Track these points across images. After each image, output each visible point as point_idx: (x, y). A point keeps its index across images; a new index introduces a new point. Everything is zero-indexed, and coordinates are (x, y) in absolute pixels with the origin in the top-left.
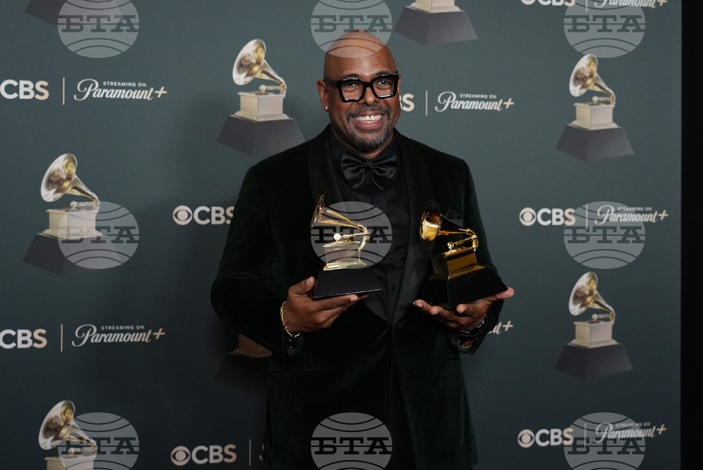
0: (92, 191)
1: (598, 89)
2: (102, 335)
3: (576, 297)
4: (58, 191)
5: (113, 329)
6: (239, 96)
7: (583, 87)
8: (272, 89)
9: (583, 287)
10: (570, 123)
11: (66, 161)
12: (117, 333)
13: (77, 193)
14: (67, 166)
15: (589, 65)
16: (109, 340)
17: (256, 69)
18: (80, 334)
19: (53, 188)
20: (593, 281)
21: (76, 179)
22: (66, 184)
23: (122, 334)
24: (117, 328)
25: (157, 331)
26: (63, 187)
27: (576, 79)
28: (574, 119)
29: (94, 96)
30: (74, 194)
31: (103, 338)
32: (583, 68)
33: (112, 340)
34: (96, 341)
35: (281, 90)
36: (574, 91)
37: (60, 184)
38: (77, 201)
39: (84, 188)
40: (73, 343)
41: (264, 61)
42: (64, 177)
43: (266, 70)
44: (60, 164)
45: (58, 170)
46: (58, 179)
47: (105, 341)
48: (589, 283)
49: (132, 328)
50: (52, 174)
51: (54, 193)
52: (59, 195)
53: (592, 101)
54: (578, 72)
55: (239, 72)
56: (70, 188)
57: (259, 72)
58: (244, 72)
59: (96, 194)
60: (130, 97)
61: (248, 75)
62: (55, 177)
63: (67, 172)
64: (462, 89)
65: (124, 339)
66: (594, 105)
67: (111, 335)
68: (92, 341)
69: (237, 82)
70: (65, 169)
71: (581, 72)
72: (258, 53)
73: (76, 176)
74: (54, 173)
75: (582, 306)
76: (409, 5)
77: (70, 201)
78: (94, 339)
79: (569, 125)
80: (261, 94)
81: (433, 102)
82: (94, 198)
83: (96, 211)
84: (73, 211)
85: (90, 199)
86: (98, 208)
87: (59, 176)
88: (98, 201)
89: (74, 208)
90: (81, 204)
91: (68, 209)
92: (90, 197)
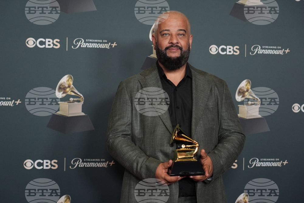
0: (80, 93)
2: (84, 163)
4: (64, 93)
5: (90, 160)
11: (68, 78)
12: (91, 162)
13: (73, 94)
14: (68, 81)
16: (88, 166)
18: (74, 162)
19: (62, 91)
21: (72, 87)
22: (68, 90)
23: (94, 163)
24: (92, 160)
25: (111, 162)
26: (66, 91)
29: (82, 46)
30: (71, 94)
31: (85, 165)
33: (89, 166)
34: (81, 166)
38: (73, 98)
39: (76, 91)
40: (70, 167)
42: (67, 86)
44: (65, 80)
45: (64, 82)
46: (64, 87)
47: (86, 166)
49: (99, 160)
50: (61, 85)
51: (62, 94)
52: (64, 95)
60: (99, 47)
62: (62, 86)
64: (262, 44)
65: (95, 166)
67: (89, 163)
68: (79, 166)
70: (67, 82)
73: (72, 86)
74: (62, 84)
76: (237, 1)
77: (70, 98)
78: (80, 165)
81: (249, 50)
82: (81, 96)
83: (82, 103)
84: (71, 103)
85: (79, 97)
86: (83, 101)
87: (64, 85)
88: (83, 98)
89: (71, 101)
90: (75, 99)
91: (69, 102)
92: (79, 96)
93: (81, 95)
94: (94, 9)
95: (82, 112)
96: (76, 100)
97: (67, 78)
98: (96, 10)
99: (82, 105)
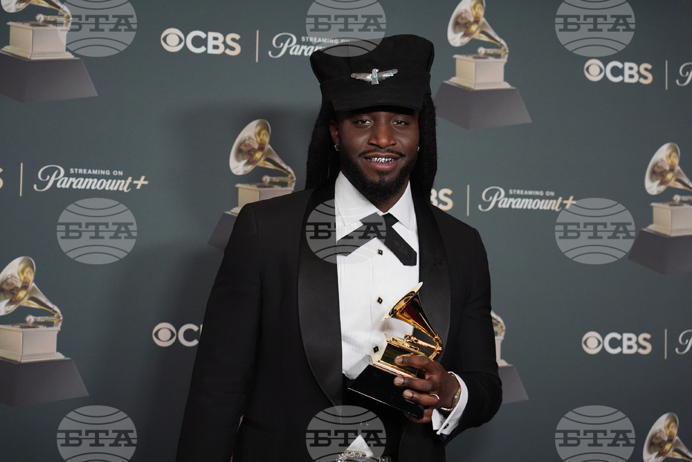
0: (53, 303)
1: (680, 186)
3: (652, 444)
4: (11, 303)
6: (237, 188)
7: (661, 183)
8: (277, 181)
9: (660, 431)
10: (645, 227)
11: (22, 266)
13: (35, 305)
14: (23, 271)
15: (670, 156)
17: (258, 155)
19: (6, 298)
20: (672, 424)
21: (34, 287)
22: (22, 294)
26: (17, 298)
27: (653, 173)
28: (651, 222)
30: (31, 306)
32: (662, 160)
35: (289, 182)
36: (651, 187)
37: (13, 294)
38: (34, 315)
39: (43, 299)
41: (268, 146)
42: (19, 285)
43: (270, 157)
44: (15, 270)
45: (12, 276)
46: (12, 287)
48: (668, 426)
50: (5, 282)
51: (7, 305)
52: (12, 308)
53: (672, 200)
54: (656, 165)
55: (238, 159)
56: (26, 298)
57: (263, 159)
58: (244, 159)
59: (58, 307)
61: (249, 163)
62: (8, 284)
63: (22, 279)
64: (511, 183)
66: (675, 205)
69: (234, 172)
70: (21, 275)
71: (660, 164)
72: (261, 136)
73: (34, 284)
74: (7, 279)
75: (659, 455)
76: (448, 79)
77: (26, 316)
79: (645, 230)
80: (265, 187)
81: (476, 199)
82: (56, 312)
83: (57, 328)
84: (29, 327)
85: (50, 313)
86: (60, 324)
87: (12, 284)
88: (61, 315)
89: (30, 324)
90: (39, 319)
91: (23, 325)
92: (51, 311)
93: (56, 308)
94: (92, 92)
95: (58, 350)
96: (43, 321)
97: (20, 264)
98: (96, 95)
99: (56, 333)
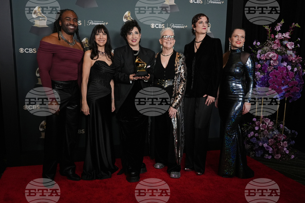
11: (86, 39)
17: (128, 18)
29: (92, 24)
41: (130, 16)
55: (125, 19)
56: (87, 45)
61: (126, 19)
63: (86, 42)
64: (175, 23)
69: (124, 21)
72: (129, 14)
94: (97, 6)
